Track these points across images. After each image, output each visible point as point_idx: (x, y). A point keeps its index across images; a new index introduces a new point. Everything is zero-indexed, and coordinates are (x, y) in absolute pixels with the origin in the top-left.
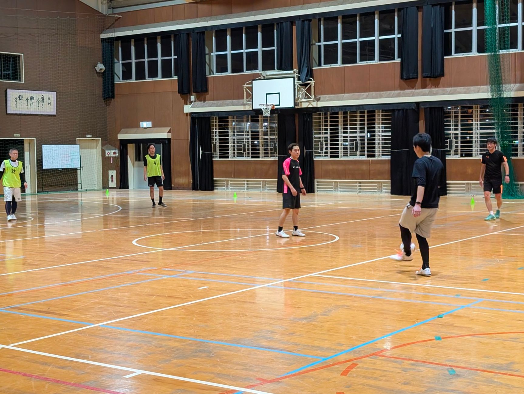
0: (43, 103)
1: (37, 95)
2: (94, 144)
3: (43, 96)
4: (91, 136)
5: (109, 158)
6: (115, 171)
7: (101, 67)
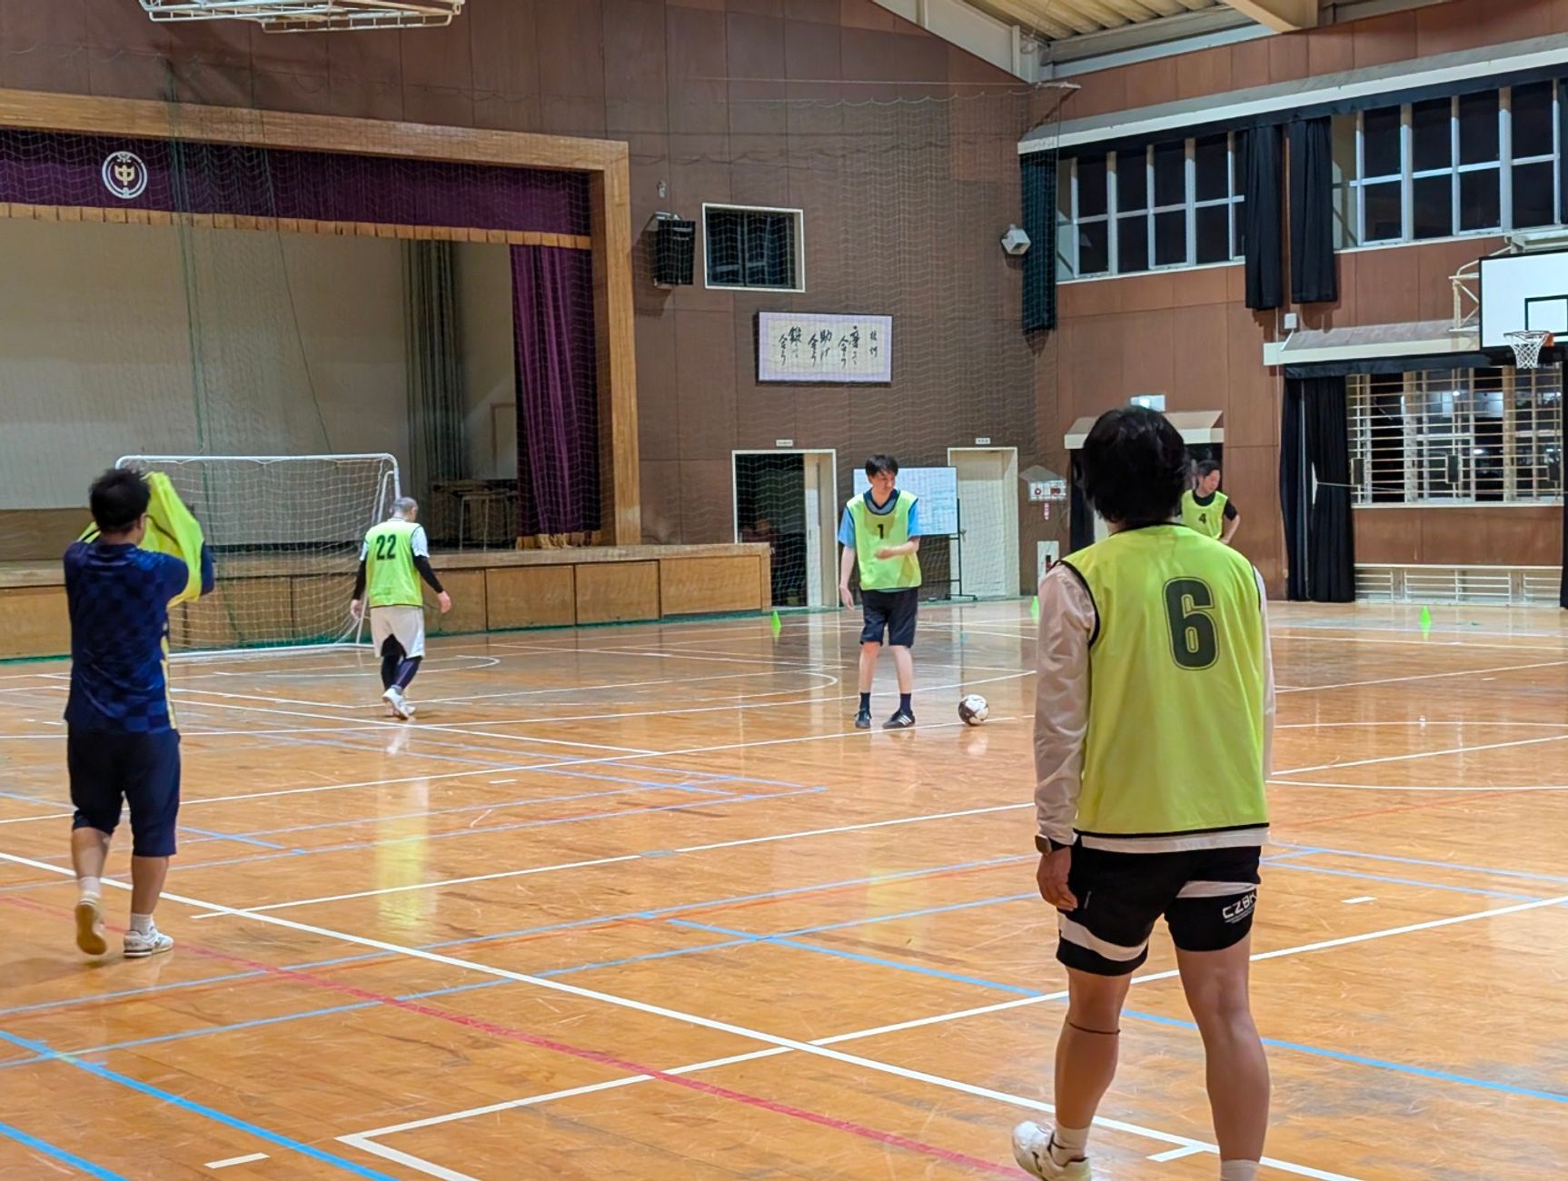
0: (855, 349)
1: (839, 325)
2: (996, 464)
3: (855, 327)
4: (989, 442)
5: (1040, 504)
6: (1056, 544)
7: (1017, 238)
